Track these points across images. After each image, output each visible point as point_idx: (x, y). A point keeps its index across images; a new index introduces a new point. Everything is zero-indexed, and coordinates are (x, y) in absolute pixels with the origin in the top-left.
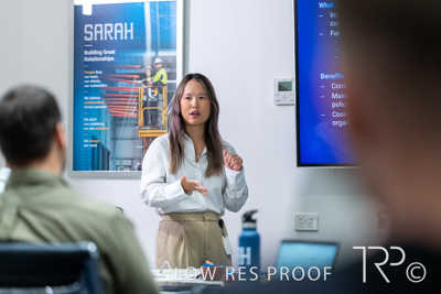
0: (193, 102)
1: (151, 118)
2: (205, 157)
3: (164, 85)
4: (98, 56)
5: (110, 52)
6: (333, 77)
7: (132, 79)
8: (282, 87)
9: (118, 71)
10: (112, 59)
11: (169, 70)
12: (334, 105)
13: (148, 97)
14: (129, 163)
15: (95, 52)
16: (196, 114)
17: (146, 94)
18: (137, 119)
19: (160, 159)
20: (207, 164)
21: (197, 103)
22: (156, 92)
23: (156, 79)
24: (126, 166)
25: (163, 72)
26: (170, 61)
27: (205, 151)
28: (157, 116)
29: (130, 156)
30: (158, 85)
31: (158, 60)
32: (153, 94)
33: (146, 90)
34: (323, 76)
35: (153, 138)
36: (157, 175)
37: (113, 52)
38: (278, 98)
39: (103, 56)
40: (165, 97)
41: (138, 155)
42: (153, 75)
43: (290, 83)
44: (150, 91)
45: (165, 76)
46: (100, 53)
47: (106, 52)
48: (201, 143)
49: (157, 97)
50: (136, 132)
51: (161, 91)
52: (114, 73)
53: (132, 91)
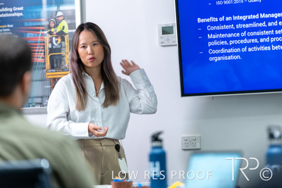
0: (89, 49)
1: (56, 63)
2: (102, 92)
3: (65, 34)
4: (9, 12)
5: (19, 9)
6: (208, 20)
7: (39, 30)
8: (166, 31)
9: (26, 24)
10: (21, 14)
11: (69, 22)
12: (210, 44)
13: (53, 45)
14: (39, 100)
15: (6, 9)
16: (93, 59)
17: (51, 42)
18: (45, 64)
19: (65, 97)
20: (104, 98)
21: (91, 50)
22: (59, 40)
23: (59, 29)
24: (37, 103)
25: (64, 23)
26: (70, 14)
27: (102, 86)
28: (61, 60)
29: (40, 95)
30: (61, 34)
31: (59, 14)
32: (57, 42)
33: (51, 39)
34: (199, 20)
35: (59, 79)
36: (61, 111)
37: (21, 9)
38: (162, 40)
39: (13, 12)
40: (67, 43)
41: (46, 94)
42: (56, 26)
43: (172, 27)
44: (54, 39)
45: (66, 27)
46: (11, 10)
47: (15, 9)
48: (99, 80)
49: (60, 44)
50: (43, 74)
51: (63, 39)
52: (23, 26)
53: (39, 40)
